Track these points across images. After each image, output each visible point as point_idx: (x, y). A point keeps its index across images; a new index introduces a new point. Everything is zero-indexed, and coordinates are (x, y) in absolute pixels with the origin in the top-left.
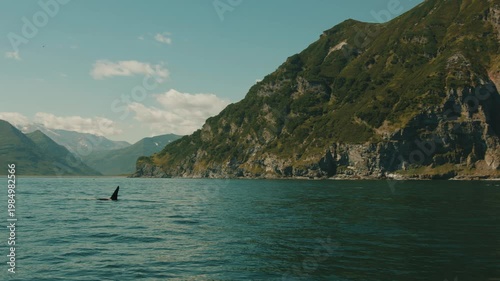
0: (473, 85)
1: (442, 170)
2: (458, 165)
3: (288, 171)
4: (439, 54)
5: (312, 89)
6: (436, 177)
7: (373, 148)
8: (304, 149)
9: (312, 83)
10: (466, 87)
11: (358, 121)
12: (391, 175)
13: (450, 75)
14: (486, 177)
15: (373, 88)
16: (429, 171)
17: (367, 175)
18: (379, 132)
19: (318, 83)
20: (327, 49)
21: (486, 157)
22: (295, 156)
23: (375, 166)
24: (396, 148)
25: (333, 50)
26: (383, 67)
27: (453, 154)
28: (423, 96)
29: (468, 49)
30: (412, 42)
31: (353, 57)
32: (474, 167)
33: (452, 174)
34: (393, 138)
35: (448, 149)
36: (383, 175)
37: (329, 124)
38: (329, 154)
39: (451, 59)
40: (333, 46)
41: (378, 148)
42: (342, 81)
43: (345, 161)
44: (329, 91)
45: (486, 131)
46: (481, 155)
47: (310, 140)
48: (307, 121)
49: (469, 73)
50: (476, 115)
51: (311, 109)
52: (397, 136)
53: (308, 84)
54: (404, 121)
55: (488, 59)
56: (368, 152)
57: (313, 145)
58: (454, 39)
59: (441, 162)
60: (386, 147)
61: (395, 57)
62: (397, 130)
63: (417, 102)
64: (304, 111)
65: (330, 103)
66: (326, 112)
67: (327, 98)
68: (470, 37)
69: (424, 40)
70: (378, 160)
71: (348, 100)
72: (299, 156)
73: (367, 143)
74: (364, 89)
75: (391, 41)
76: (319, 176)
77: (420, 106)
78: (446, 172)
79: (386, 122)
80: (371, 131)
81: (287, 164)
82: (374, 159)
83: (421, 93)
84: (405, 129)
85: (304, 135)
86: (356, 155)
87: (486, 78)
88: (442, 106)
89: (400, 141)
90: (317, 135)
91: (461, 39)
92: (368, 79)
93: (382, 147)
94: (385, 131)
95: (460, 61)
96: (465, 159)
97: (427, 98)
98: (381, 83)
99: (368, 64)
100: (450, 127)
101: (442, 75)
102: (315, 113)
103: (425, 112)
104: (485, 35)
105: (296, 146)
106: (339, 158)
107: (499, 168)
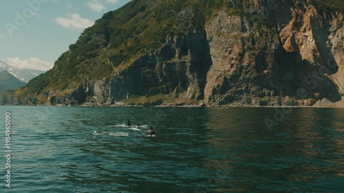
1: (153, 99)
2: (167, 95)
3: (54, 100)
7: (107, 81)
17: (102, 103)
23: (108, 96)
24: (123, 82)
27: (165, 87)
32: (177, 97)
34: (121, 74)
35: (162, 83)
36: (112, 103)
41: (110, 82)
56: (105, 86)
59: (156, 93)
60: (116, 81)
62: (124, 68)
70: (110, 92)
72: (63, 89)
73: (104, 78)
76: (72, 104)
78: (155, 100)
80: (111, 69)
82: (108, 90)
84: (129, 68)
89: (126, 77)
93: (113, 82)
96: (172, 91)
100: (164, 66)
103: (147, 55)
106: (87, 90)
107: (193, 97)
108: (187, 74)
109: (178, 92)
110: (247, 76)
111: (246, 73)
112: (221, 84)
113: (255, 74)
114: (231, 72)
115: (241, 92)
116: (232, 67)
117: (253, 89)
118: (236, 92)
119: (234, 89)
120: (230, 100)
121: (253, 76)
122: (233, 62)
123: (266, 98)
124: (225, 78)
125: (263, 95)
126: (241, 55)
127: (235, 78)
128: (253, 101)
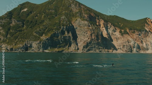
0: (68, 25)
1: (60, 50)
2: (64, 48)
3: (12, 49)
4: (58, 16)
5: (18, 23)
6: (59, 52)
7: (40, 42)
8: (17, 42)
9: (18, 21)
10: (67, 26)
11: (35, 34)
12: (45, 51)
13: (62, 22)
14: (72, 52)
15: (39, 24)
16: (56, 50)
17: (38, 51)
18: (42, 38)
19: (20, 21)
20: (21, 10)
21: (72, 46)
22: (14, 44)
23: (41, 48)
24: (47, 43)
25: (23, 11)
26: (41, 18)
27: (63, 45)
28: (55, 28)
29: (66, 15)
30: (50, 11)
31: (30, 14)
32: (69, 49)
33: (63, 51)
34: (46, 40)
35: (62, 43)
36: (43, 51)
37: (25, 34)
38: (26, 44)
39: (62, 17)
40: (23, 10)
41: (42, 43)
42: (28, 21)
43: (31, 46)
44: (24, 24)
45: (72, 38)
46: (70, 45)
47: (19, 39)
48: (17, 33)
49: (67, 22)
50: (69, 34)
51: (18, 29)
52: (47, 39)
53: (16, 21)
54: (49, 35)
55: (71, 19)
56: (39, 44)
57: (20, 41)
58: (62, 12)
59: (60, 47)
60: (44, 42)
61: (45, 15)
62: (48, 37)
63: (53, 29)
64: (16, 30)
65: (24, 28)
66: (23, 31)
67: (23, 26)
68: (67, 12)
69: (53, 11)
70: (42, 46)
71: (30, 27)
72: (16, 45)
73: (38, 41)
74: (35, 24)
75: (42, 10)
76: (22, 51)
77: (54, 31)
78: (61, 50)
79: (44, 35)
80: (39, 37)
81: (11, 47)
82: (41, 46)
83: (54, 27)
84: (50, 37)
85: (16, 38)
86: (35, 45)
87: (71, 24)
88: (60, 31)
89: (48, 41)
90: (21, 38)
91: (64, 12)
92: (37, 21)
93: (43, 42)
94: (44, 38)
95: (65, 18)
96: (66, 46)
97: (56, 28)
98: (41, 23)
99: (36, 17)
100: (62, 37)
101: (60, 22)
102: (20, 31)
103: (55, 33)
104: (70, 11)
105: (14, 41)
106: (29, 45)
107: (75, 49)
108: (71, 40)
109: (68, 47)
110: (94, 42)
111: (94, 41)
112: (86, 45)
113: (97, 42)
114: (89, 41)
115: (92, 48)
116: (89, 38)
117: (97, 47)
118: (91, 47)
119: (90, 46)
120: (89, 50)
121: (96, 42)
122: (89, 37)
123: (101, 50)
124: (87, 43)
125: (100, 49)
126: (91, 35)
127: (90, 43)
128: (97, 51)
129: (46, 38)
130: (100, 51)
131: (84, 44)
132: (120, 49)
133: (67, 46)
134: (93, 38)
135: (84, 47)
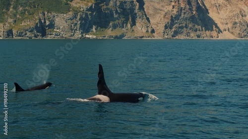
1: (118, 32)
2: (123, 29)
6: (116, 37)
7: (75, 16)
12: (87, 36)
17: (71, 36)
23: (76, 30)
24: (89, 17)
27: (120, 22)
32: (133, 30)
33: (123, 36)
34: (88, 10)
35: (117, 19)
36: (82, 36)
38: (40, 20)
41: (79, 17)
43: (52, 26)
45: (137, 7)
52: (90, 9)
56: (71, 20)
59: (115, 27)
60: (84, 16)
62: (90, 4)
70: (78, 26)
73: (71, 13)
82: (76, 24)
84: (95, 4)
89: (93, 12)
93: (81, 16)
94: (80, 4)
96: (126, 25)
100: (118, 4)
106: (48, 23)
107: (147, 31)
108: (136, 11)
109: (132, 26)
110: (186, 16)
111: (185, 13)
112: (169, 21)
113: (190, 15)
115: (182, 28)
116: (173, 7)
117: (190, 26)
118: (180, 27)
119: (177, 25)
120: (176, 33)
123: (198, 33)
124: (172, 17)
125: (196, 30)
127: (177, 17)
128: (192, 35)
129: (87, 5)
130: (198, 36)
131: (166, 21)
132: (227, 31)
133: (129, 25)
134: (183, 6)
135: (166, 27)
